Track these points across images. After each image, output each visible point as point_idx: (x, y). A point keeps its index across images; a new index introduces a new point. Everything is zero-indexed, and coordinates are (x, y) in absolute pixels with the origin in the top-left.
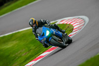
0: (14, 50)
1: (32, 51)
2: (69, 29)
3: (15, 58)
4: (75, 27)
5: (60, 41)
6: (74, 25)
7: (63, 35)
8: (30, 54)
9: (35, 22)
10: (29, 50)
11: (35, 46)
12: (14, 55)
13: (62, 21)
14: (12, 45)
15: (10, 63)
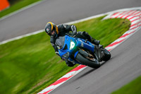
0: (45, 55)
2: (124, 26)
4: (132, 23)
5: (91, 57)
6: (131, 20)
7: (95, 48)
9: (54, 28)
12: (45, 63)
13: (114, 14)
14: (43, 48)
15: (40, 74)
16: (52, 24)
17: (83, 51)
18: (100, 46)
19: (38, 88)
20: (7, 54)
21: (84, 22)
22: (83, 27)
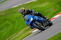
1: (57, 9)
3: (47, 13)
7: (44, 20)
8: (56, 10)
10: (56, 8)
18: (47, 19)
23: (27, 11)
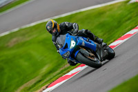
5: (92, 57)
7: (98, 47)
9: (55, 26)
11: (102, 31)
16: (53, 21)
17: (84, 51)
18: (103, 44)
19: (65, 70)
20: (35, 36)
21: (111, 5)
22: (110, 10)
23: (61, 27)
